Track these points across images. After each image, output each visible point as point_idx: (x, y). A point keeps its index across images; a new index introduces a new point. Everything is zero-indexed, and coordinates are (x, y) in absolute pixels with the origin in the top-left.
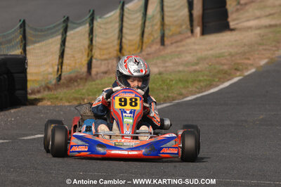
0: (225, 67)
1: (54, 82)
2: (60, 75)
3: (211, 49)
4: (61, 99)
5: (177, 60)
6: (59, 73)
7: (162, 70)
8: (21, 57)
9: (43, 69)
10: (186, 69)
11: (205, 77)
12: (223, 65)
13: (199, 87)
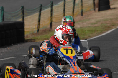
0: (109, 25)
1: (36, 32)
2: (39, 29)
3: (103, 17)
4: (39, 39)
5: (88, 22)
6: (38, 28)
7: (81, 26)
8: (22, 22)
9: (31, 27)
10: (92, 26)
11: (100, 29)
12: (107, 24)
13: (97, 33)
